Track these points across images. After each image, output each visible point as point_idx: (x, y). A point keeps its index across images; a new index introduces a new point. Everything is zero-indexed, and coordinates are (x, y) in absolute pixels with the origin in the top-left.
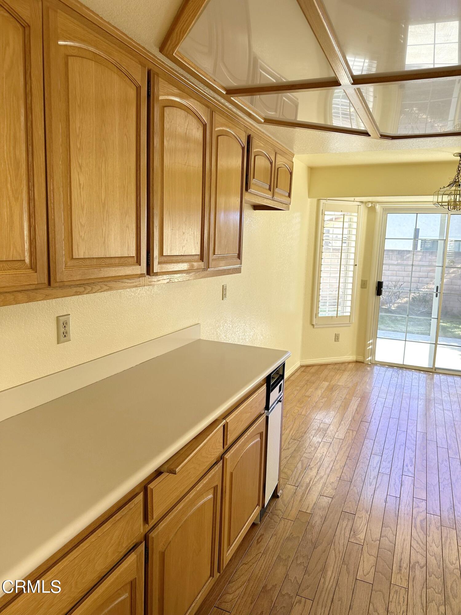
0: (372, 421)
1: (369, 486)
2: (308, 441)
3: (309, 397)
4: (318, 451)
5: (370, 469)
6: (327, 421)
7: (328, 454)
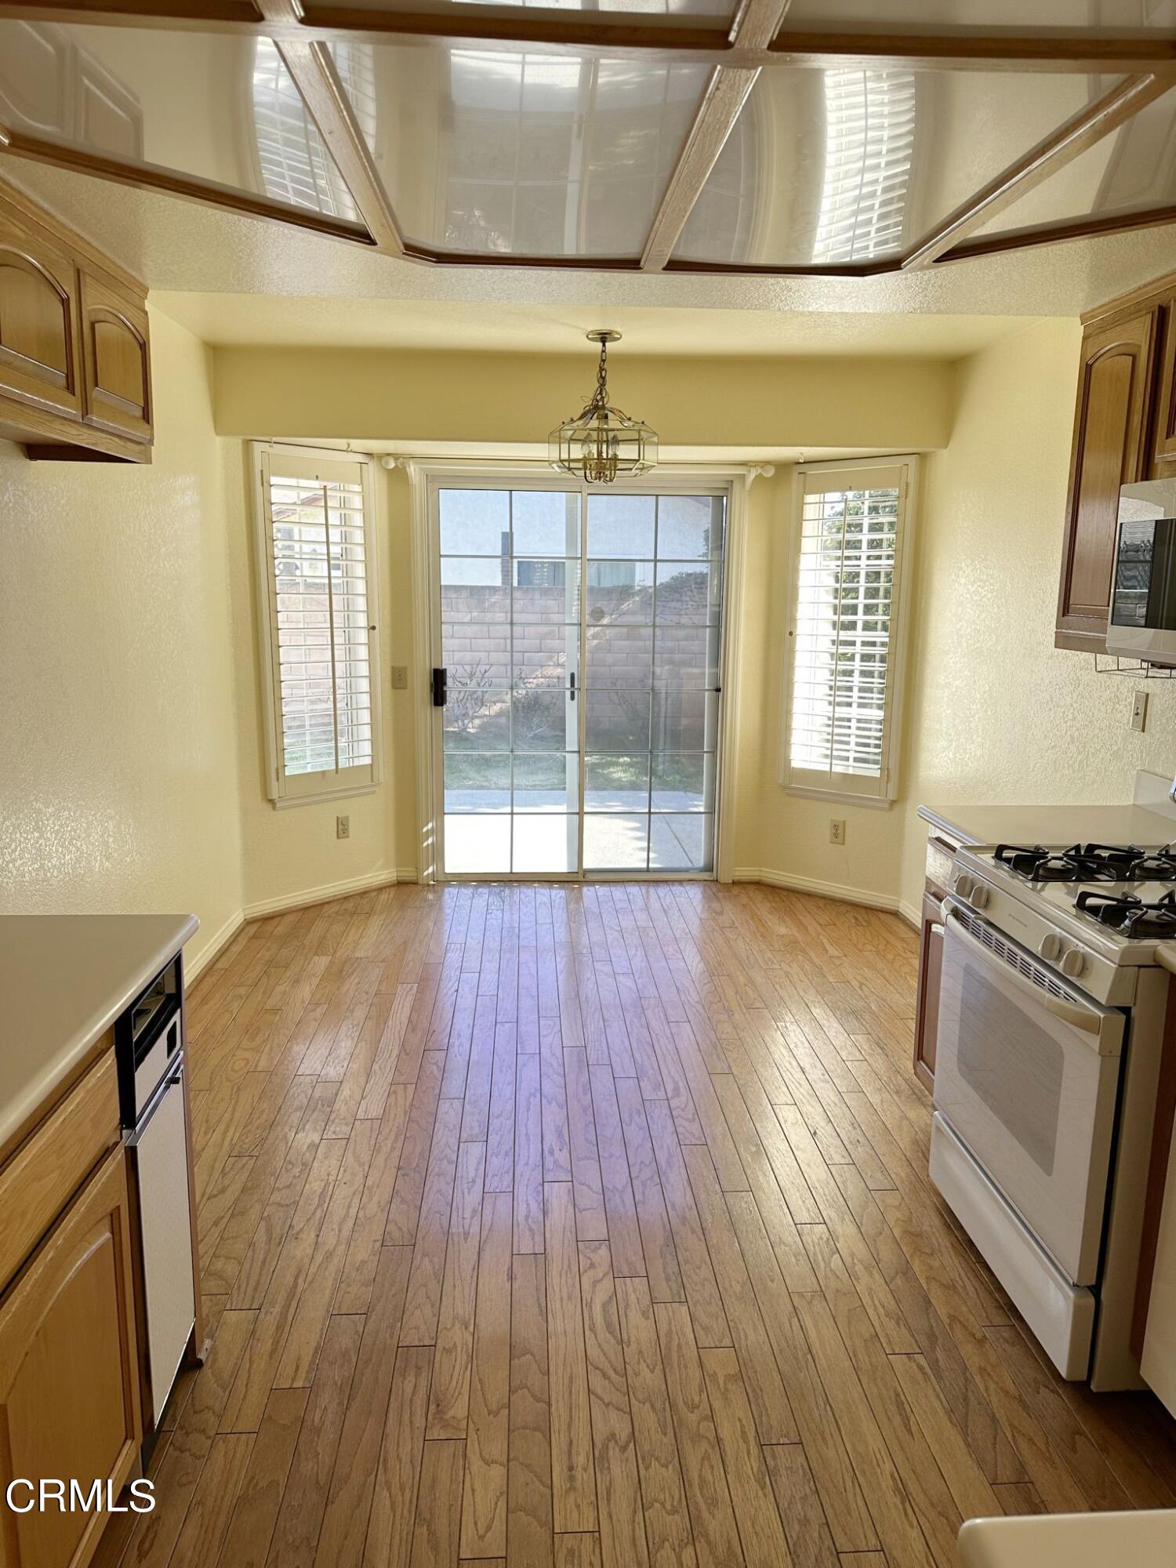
0: (454, 1043)
1: (462, 1241)
2: (282, 1148)
3: (275, 1011)
4: (315, 1171)
5: (460, 1191)
6: (333, 1072)
7: (343, 1177)
